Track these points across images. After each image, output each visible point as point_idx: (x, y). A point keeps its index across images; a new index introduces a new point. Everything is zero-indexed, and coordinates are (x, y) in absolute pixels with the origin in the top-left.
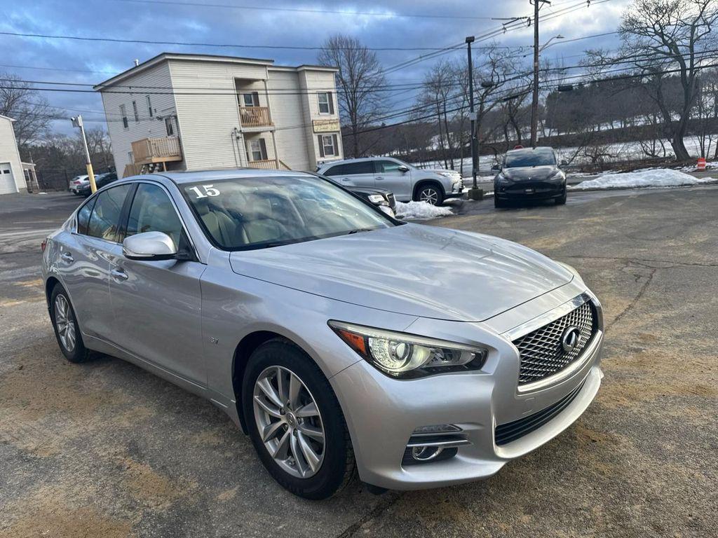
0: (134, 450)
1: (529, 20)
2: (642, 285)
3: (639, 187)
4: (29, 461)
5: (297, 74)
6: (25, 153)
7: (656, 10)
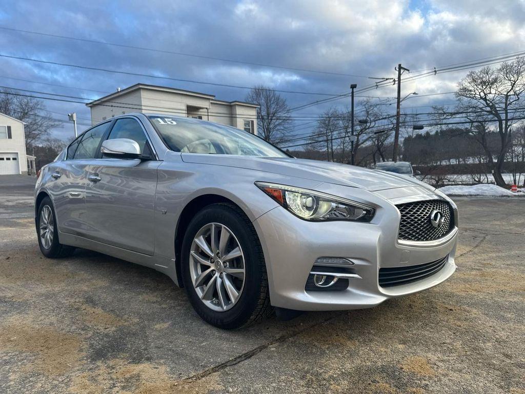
0: (90, 301)
1: (394, 81)
2: (478, 241)
3: (471, 195)
4: (6, 302)
5: (230, 107)
6: (29, 150)
7: (481, 83)
